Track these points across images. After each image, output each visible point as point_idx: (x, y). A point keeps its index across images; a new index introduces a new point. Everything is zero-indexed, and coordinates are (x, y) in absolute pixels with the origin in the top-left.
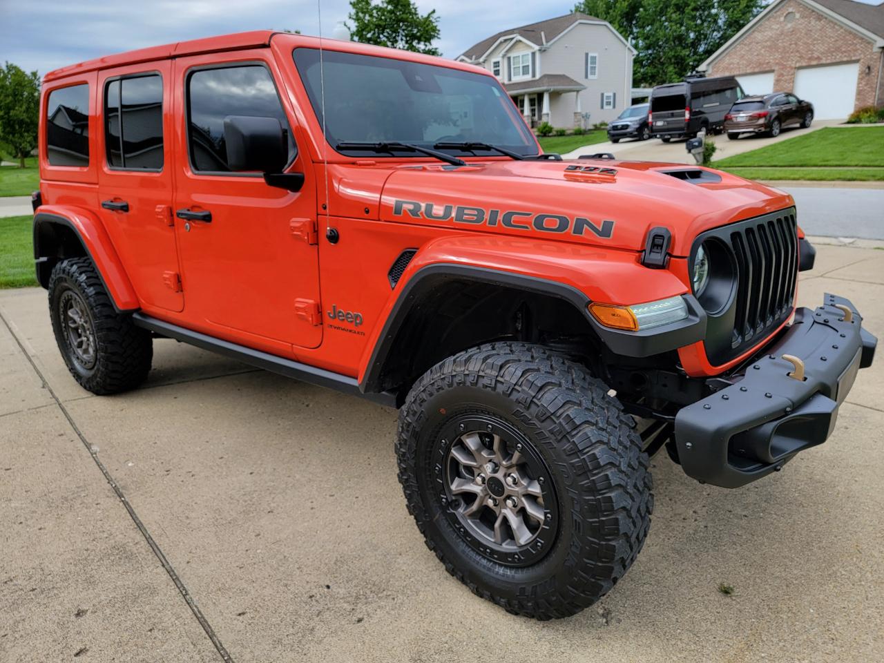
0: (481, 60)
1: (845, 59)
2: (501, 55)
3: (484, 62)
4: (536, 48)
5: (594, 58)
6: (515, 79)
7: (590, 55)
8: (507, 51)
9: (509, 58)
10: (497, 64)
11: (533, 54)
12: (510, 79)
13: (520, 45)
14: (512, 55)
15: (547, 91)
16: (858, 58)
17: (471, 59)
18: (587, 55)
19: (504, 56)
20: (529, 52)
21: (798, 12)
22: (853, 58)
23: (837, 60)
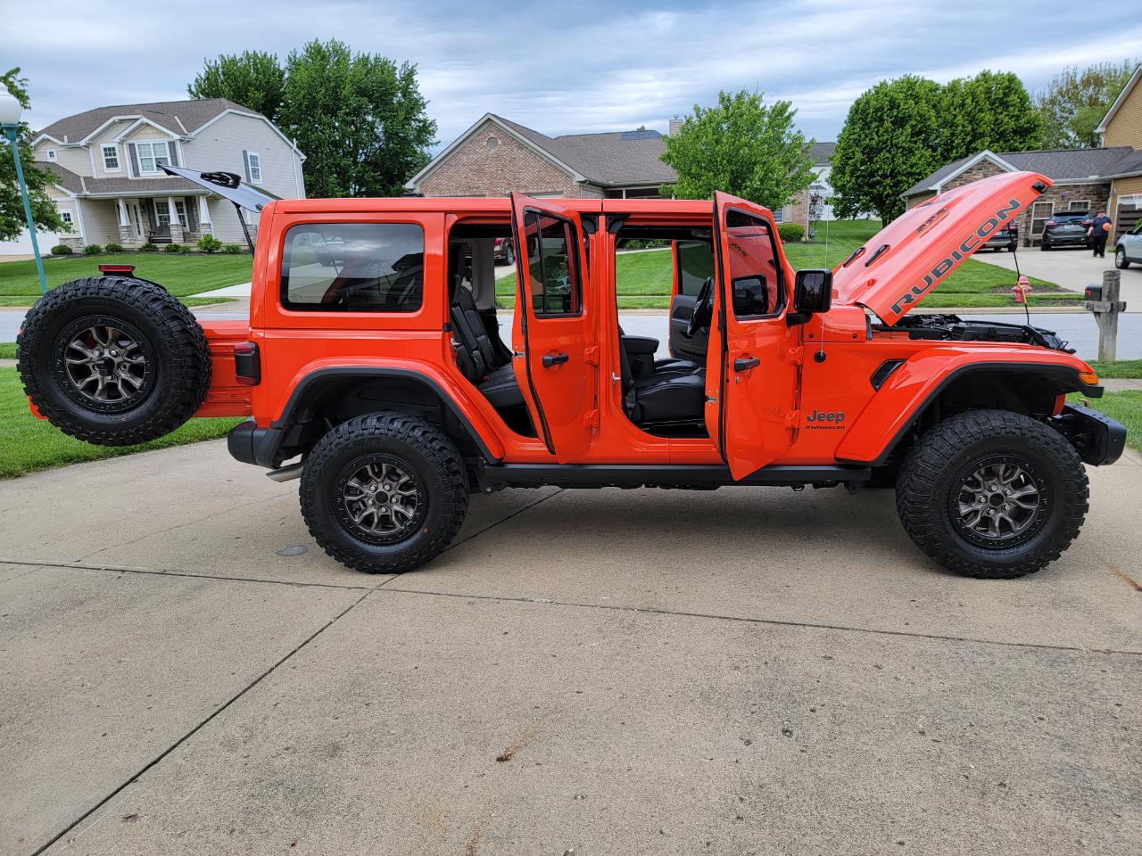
0: (82, 143)
1: (550, 190)
2: (117, 140)
3: (87, 146)
4: (176, 137)
5: (254, 158)
6: (144, 175)
7: (249, 154)
8: (127, 136)
9: (132, 146)
10: (110, 151)
11: (172, 144)
12: (136, 173)
13: (148, 130)
14: (136, 141)
15: (203, 195)
16: (561, 190)
17: (63, 141)
18: (245, 152)
19: (121, 143)
20: (166, 141)
21: (500, 139)
22: (557, 190)
23: (544, 191)
